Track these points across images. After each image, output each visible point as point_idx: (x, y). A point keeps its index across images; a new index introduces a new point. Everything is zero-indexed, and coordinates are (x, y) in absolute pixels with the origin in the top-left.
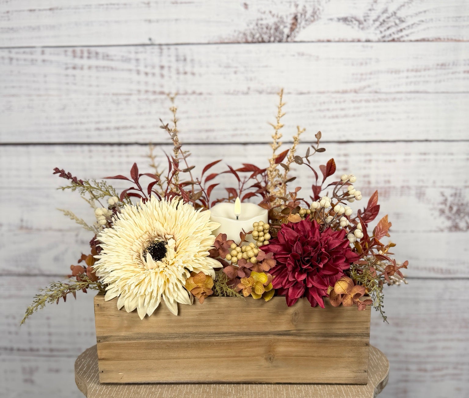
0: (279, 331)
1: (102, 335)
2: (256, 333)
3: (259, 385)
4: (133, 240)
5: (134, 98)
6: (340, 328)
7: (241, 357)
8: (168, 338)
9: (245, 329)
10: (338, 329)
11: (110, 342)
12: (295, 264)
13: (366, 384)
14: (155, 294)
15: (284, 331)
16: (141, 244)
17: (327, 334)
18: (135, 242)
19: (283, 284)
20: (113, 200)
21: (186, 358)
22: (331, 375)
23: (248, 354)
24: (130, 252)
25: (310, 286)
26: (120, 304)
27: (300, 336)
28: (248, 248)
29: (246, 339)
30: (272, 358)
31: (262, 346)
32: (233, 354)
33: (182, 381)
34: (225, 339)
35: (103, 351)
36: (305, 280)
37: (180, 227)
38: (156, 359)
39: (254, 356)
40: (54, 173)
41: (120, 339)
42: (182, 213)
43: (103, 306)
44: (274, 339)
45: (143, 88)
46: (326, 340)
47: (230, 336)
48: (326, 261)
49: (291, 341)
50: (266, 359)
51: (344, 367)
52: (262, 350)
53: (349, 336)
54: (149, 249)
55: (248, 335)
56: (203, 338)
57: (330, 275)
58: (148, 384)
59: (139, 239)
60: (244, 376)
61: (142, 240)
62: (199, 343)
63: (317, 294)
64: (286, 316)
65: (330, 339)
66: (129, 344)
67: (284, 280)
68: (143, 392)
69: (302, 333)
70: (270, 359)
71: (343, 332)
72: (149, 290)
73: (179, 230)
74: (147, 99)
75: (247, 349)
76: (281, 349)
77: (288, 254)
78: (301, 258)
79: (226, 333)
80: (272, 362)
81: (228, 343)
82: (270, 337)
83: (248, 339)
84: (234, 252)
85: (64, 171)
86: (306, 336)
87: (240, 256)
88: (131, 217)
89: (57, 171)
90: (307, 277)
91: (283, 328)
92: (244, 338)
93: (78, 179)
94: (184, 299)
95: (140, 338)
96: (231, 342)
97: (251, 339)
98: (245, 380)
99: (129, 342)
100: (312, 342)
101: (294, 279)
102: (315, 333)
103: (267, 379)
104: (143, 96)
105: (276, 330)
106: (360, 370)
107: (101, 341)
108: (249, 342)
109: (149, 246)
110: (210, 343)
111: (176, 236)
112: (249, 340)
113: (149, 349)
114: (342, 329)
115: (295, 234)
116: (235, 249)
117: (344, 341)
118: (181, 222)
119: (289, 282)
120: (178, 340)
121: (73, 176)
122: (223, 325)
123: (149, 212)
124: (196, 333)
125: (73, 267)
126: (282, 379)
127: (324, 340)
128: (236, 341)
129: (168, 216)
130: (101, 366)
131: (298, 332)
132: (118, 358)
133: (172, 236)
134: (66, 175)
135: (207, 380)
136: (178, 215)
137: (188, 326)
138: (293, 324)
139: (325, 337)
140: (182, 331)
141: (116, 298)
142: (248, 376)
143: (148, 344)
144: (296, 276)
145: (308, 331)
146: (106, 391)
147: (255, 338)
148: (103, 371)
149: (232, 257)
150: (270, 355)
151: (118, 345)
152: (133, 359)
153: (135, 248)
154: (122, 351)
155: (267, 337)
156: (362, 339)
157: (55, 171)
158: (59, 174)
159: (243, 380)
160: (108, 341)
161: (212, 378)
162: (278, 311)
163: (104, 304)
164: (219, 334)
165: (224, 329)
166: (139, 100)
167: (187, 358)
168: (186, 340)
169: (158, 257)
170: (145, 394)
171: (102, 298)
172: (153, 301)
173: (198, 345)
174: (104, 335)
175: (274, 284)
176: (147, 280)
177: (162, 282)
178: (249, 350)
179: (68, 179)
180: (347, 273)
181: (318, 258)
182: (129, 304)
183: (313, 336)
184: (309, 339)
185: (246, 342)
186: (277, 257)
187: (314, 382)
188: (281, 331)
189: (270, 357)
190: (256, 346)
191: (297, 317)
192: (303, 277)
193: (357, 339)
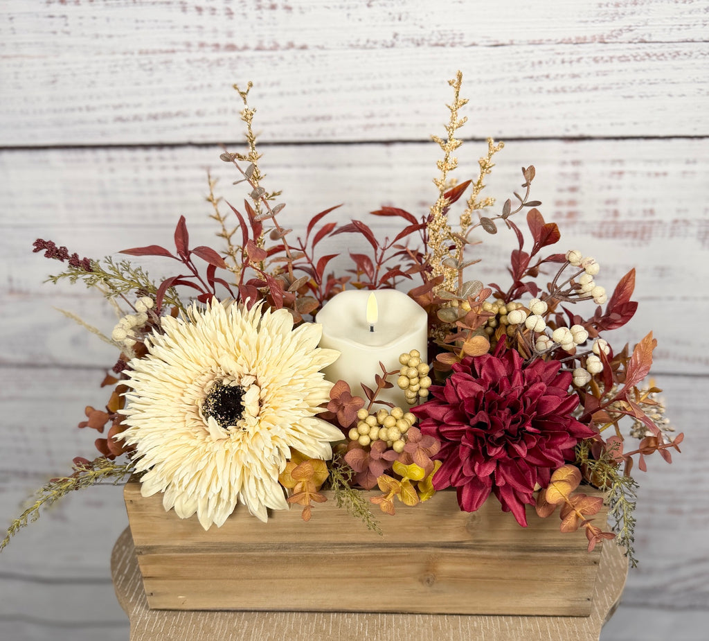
0: (444, 542)
1: (144, 545)
2: (404, 544)
3: (409, 617)
4: (182, 385)
5: (180, 58)
6: (550, 540)
7: (379, 577)
8: (254, 550)
9: (385, 538)
10: (546, 540)
11: (159, 554)
12: (475, 445)
13: (587, 616)
14: (225, 496)
15: (454, 542)
16: (199, 389)
17: (527, 547)
18: (188, 388)
19: (453, 480)
20: (144, 304)
21: (286, 578)
22: (529, 603)
23: (390, 573)
24: (181, 405)
25: (501, 482)
26: (167, 502)
27: (480, 549)
28: (390, 422)
29: (388, 553)
30: (431, 580)
31: (414, 562)
32: (365, 573)
33: (282, 608)
34: (351, 552)
35: (149, 566)
36: (492, 476)
37: (265, 366)
38: (238, 579)
39: (400, 577)
40: (35, 251)
41: (175, 551)
42: (269, 340)
43: (139, 503)
44: (436, 554)
45: (195, 38)
46: (527, 556)
47: (358, 548)
48: (534, 444)
49: (464, 557)
50: (421, 581)
51: (552, 594)
52: (412, 569)
53: (566, 550)
54: (214, 397)
55: (391, 547)
56: (314, 550)
57: (537, 466)
58: (228, 611)
59: (195, 383)
60: (384, 603)
61: (201, 382)
62: (308, 557)
63: (514, 497)
64: (456, 520)
65: (532, 554)
66: (191, 557)
67: (454, 472)
68: (218, 630)
69: (484, 546)
70: (428, 581)
71: (555, 544)
72: (215, 490)
73: (264, 370)
74: (203, 60)
75: (389, 567)
76: (446, 568)
77: (463, 426)
78: (487, 436)
79: (353, 544)
80: (431, 586)
81: (356, 557)
82: (428, 551)
83: (390, 553)
84: (363, 428)
85: (53, 244)
86: (490, 550)
87: (375, 433)
88: (177, 343)
89: (40, 245)
90: (497, 468)
91: (451, 537)
92: (385, 551)
93: (81, 258)
94: (277, 502)
95: (208, 550)
96: (361, 557)
97: (396, 553)
98: (386, 609)
99: (190, 554)
100: (500, 558)
101: (472, 474)
102: (507, 546)
103: (422, 608)
104: (196, 55)
105: (438, 540)
106: (581, 598)
107: (143, 553)
108: (393, 556)
109: (214, 391)
110: (325, 557)
111: (260, 381)
112: (392, 555)
113: (224, 565)
114: (555, 540)
115: (478, 388)
116: (364, 421)
117: (557, 557)
118: (268, 357)
119: (463, 476)
120: (272, 553)
121: (70, 254)
122: (347, 533)
123: (209, 332)
124: (301, 544)
125: (89, 410)
126: (447, 609)
127: (522, 556)
128: (370, 555)
129: (242, 344)
130: (148, 586)
131: (477, 544)
132: (174, 576)
133: (253, 379)
134: (57, 251)
135: (324, 608)
136: (262, 343)
137: (288, 533)
138: (468, 532)
139: (525, 551)
140: (277, 540)
141: (160, 494)
142: (390, 603)
143: (222, 558)
144: (476, 469)
145: (494, 543)
146: (160, 626)
147: (403, 551)
148: (152, 594)
149: (360, 435)
150: (428, 575)
151: (171, 559)
152: (199, 579)
153: (187, 399)
154: (179, 567)
155: (423, 550)
156: (589, 556)
157: (36, 247)
158: (44, 251)
159: (383, 609)
160: (155, 553)
161: (330, 605)
162: (443, 512)
163: (141, 500)
164: (340, 544)
165: (351, 538)
166: (188, 61)
167: (289, 578)
168: (284, 553)
169: (231, 410)
170: (222, 633)
171: (137, 492)
172: (222, 505)
173: (306, 561)
174: (147, 545)
175: (435, 484)
176: (209, 472)
177: (237, 475)
178: (394, 567)
179: (62, 260)
180: (570, 459)
181: (518, 433)
182: (183, 507)
183: (503, 550)
184: (496, 554)
185: (389, 557)
186: (442, 430)
187: (501, 613)
188: (447, 542)
189: (428, 576)
190: (404, 563)
191: (475, 522)
192: (489, 470)
193: (580, 555)
